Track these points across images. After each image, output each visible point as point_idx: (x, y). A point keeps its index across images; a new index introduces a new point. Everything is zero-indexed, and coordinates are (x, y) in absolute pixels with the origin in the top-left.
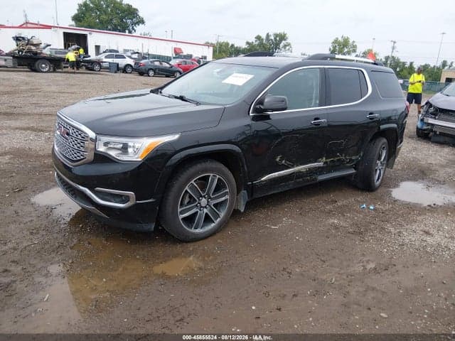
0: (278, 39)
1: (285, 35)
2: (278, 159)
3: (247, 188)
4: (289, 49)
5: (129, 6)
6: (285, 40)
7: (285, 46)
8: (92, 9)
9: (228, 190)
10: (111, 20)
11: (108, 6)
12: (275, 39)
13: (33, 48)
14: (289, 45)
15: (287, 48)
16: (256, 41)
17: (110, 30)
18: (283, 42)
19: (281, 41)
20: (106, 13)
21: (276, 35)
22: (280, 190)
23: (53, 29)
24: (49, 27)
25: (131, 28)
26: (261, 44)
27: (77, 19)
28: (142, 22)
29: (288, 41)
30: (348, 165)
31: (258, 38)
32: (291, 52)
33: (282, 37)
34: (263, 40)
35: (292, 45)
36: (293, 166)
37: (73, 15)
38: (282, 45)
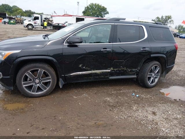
0: (167, 18)
1: (171, 16)
2: (80, 66)
3: (62, 77)
4: (172, 23)
5: (104, 7)
6: (171, 19)
7: (170, 21)
8: (90, 9)
9: (50, 77)
10: (96, 13)
11: (96, 7)
12: (166, 18)
13: (50, 22)
14: (172, 21)
15: (171, 22)
16: (156, 19)
17: (95, 17)
18: (170, 19)
19: (168, 19)
20: (95, 10)
21: (166, 17)
22: (85, 81)
23: (72, 16)
24: (71, 16)
25: (103, 15)
26: (159, 21)
27: (84, 12)
28: (108, 13)
29: (172, 19)
30: (130, 73)
31: (158, 18)
32: (173, 24)
33: (169, 17)
34: (160, 19)
35: (174, 21)
36: (90, 70)
37: (83, 11)
38: (169, 21)
